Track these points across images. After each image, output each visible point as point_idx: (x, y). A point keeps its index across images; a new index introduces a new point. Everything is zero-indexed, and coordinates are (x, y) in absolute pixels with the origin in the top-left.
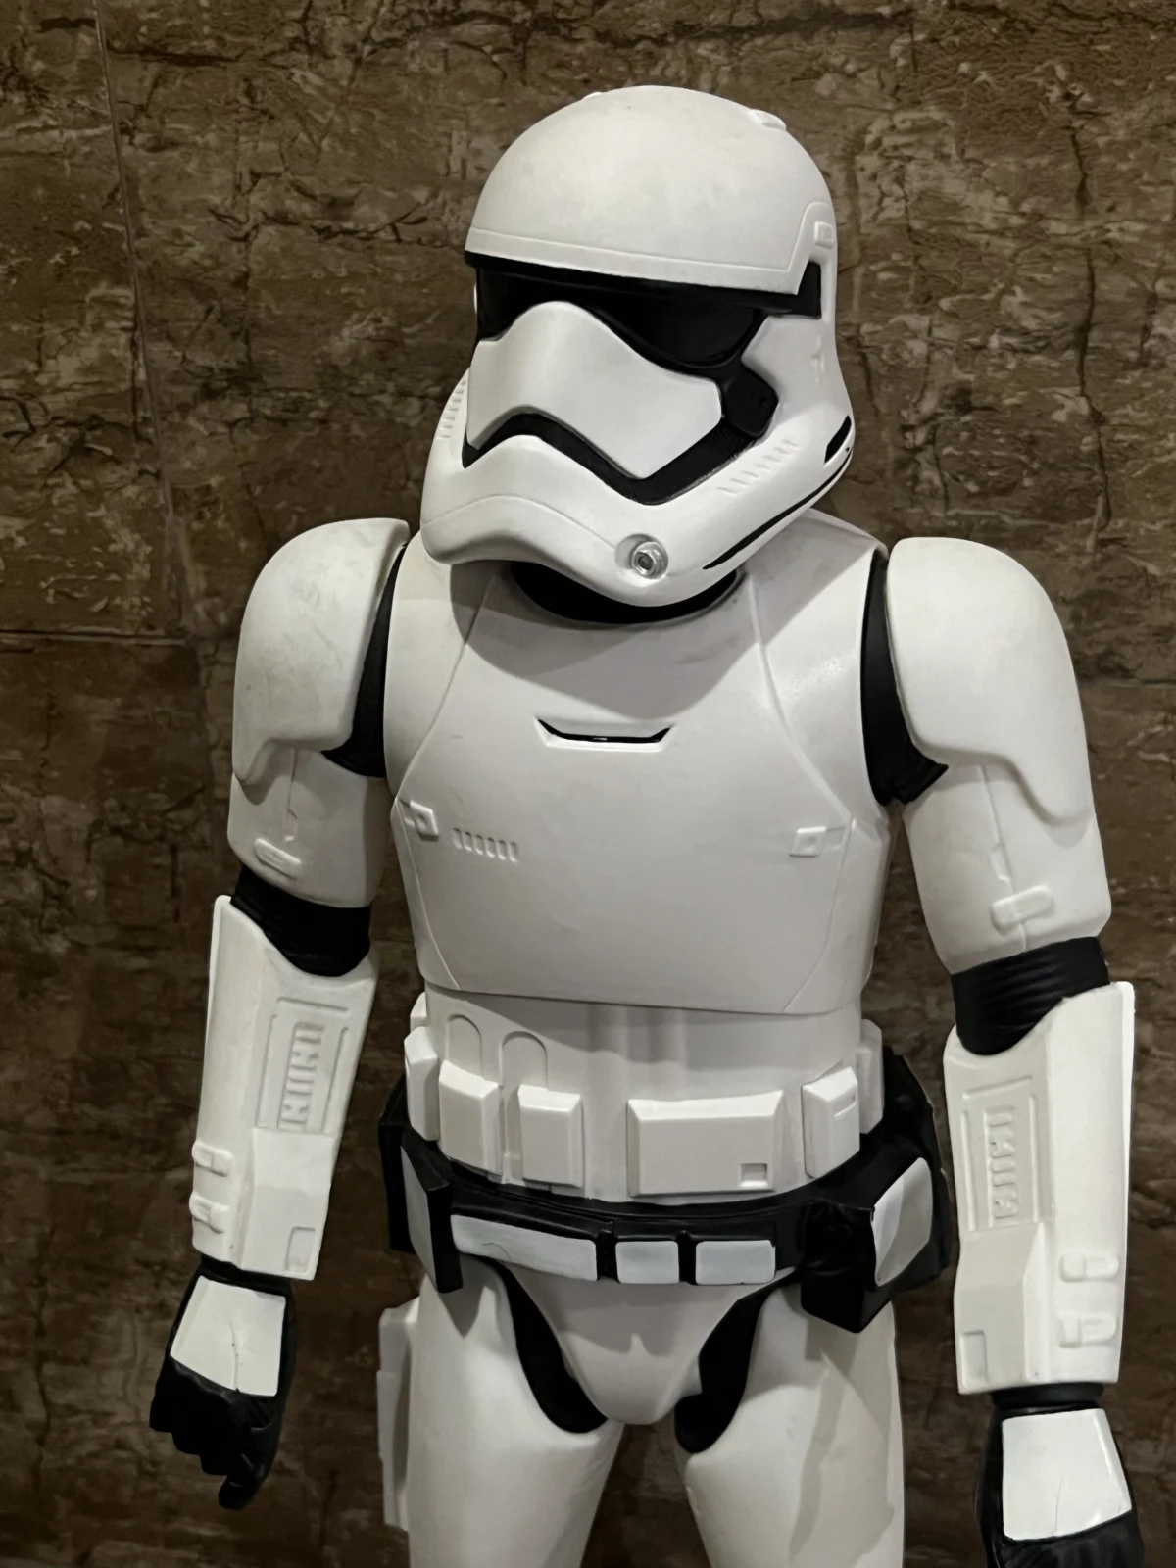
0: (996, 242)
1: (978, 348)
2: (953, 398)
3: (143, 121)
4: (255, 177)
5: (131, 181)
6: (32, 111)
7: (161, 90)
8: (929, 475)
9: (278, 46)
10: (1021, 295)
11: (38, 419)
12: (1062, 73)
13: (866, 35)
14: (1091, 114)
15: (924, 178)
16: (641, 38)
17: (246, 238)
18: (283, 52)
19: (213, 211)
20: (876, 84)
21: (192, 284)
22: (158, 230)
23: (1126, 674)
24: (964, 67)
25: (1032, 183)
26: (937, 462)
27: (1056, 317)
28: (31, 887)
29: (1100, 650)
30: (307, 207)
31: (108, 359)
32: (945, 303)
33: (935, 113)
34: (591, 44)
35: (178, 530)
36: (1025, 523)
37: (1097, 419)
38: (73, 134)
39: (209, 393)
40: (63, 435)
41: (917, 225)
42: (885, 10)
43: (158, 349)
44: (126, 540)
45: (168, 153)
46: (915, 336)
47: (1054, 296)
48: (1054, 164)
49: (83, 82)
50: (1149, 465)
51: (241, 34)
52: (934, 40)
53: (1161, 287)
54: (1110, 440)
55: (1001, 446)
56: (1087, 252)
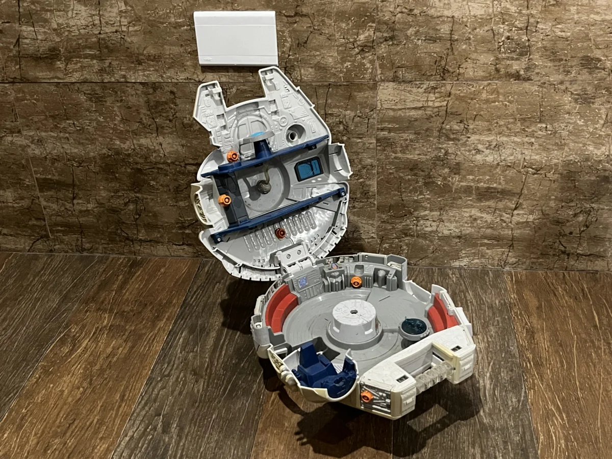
0: (514, 14)
1: (511, 30)
2: (507, 38)
4: (398, 6)
5: (377, 7)
8: (502, 50)
10: (518, 22)
11: (356, 46)
15: (504, 5)
17: (395, 16)
19: (391, 11)
21: (386, 23)
22: (380, 14)
23: (532, 80)
25: (520, 5)
26: (504, 48)
27: (523, 25)
28: (341, 127)
29: (528, 76)
30: (406, 11)
31: (370, 36)
32: (506, 23)
35: (377, 64)
36: (517, 57)
37: (529, 40)
39: (386, 40)
40: (360, 48)
41: (503, 12)
43: (378, 34)
44: (368, 65)
45: (384, 3)
46: (501, 28)
47: (523, 22)
48: (524, 2)
50: (536, 47)
53: (539, 20)
54: (531, 43)
55: (514, 45)
56: (528, 15)
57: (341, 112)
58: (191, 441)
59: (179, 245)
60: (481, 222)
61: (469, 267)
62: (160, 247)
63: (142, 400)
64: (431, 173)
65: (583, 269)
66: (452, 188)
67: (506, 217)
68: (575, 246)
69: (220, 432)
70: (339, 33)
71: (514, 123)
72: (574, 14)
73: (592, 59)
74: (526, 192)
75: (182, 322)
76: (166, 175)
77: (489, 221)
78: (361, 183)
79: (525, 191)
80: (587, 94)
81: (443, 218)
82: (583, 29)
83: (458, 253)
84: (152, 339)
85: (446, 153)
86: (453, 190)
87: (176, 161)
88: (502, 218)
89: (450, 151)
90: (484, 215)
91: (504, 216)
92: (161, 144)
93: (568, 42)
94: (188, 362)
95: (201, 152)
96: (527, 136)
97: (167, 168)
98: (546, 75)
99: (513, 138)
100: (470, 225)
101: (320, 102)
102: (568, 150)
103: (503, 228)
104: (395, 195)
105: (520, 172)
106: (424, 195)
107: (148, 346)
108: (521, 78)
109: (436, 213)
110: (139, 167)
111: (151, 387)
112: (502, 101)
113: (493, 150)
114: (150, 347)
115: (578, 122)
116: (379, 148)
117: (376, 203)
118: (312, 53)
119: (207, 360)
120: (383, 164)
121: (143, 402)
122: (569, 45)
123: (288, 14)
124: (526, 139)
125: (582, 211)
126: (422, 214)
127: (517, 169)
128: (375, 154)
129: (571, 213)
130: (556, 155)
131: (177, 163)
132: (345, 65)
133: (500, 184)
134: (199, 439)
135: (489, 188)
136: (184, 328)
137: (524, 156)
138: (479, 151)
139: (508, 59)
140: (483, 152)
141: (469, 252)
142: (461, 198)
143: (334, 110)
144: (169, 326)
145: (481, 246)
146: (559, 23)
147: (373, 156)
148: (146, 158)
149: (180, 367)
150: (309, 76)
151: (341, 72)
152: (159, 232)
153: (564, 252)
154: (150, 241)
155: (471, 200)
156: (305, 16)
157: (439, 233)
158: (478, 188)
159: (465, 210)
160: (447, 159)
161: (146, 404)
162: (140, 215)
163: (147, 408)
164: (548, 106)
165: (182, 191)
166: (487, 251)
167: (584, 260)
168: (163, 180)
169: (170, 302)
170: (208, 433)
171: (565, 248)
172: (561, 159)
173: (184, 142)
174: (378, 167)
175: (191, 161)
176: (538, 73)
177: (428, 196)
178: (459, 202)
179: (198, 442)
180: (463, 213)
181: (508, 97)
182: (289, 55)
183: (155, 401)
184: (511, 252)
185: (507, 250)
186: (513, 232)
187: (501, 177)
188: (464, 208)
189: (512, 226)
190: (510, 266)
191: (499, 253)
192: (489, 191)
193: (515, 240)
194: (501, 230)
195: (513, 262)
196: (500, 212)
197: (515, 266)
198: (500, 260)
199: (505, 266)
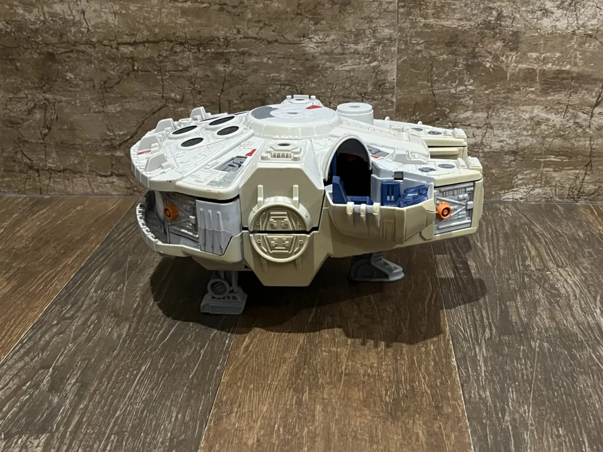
58: (99, 402)
59: (106, 176)
60: (546, 128)
61: (527, 200)
62: (78, 180)
63: (21, 348)
64: (477, 50)
66: (506, 73)
67: (583, 117)
69: (153, 389)
75: (102, 259)
76: (90, 62)
77: (558, 126)
78: (374, 67)
81: (493, 122)
83: (512, 179)
84: (51, 277)
85: (500, 16)
86: (508, 75)
87: (104, 39)
88: (577, 121)
89: (505, 13)
90: (551, 116)
92: (83, 12)
94: (106, 302)
95: (142, 24)
97: (90, 50)
100: (530, 132)
103: (578, 136)
104: (423, 87)
106: (466, 86)
107: (43, 284)
109: (482, 115)
110: (51, 50)
111: (40, 332)
113: (567, 9)
114: (46, 285)
116: (401, 10)
117: (394, 100)
119: (138, 299)
120: (406, 36)
121: (22, 351)
126: (462, 116)
128: (395, 21)
131: (105, 42)
133: (576, 64)
134: (113, 399)
135: (560, 72)
136: (104, 265)
138: (546, 12)
140: (552, 13)
141: (528, 176)
142: (519, 90)
144: (81, 263)
145: (544, 167)
147: (393, 24)
148: (61, 36)
149: (93, 308)
152: (77, 155)
154: (64, 170)
155: (532, 92)
157: (485, 146)
158: (543, 73)
159: (524, 108)
160: (501, 25)
161: (27, 353)
162: (49, 129)
163: (27, 359)
165: (112, 87)
166: (555, 174)
168: (86, 70)
169: (85, 239)
170: (131, 390)
173: (116, 7)
174: (399, 41)
175: (126, 39)
177: (471, 87)
178: (516, 95)
179: (112, 403)
180: (520, 114)
183: (43, 350)
184: (588, 175)
185: (582, 172)
186: (592, 143)
187: (578, 53)
188: (523, 105)
189: (591, 132)
190: (586, 197)
191: (571, 177)
192: (560, 76)
193: (595, 155)
194: (575, 140)
195: (590, 190)
196: (574, 111)
197: (594, 198)
198: (573, 188)
199: (579, 198)
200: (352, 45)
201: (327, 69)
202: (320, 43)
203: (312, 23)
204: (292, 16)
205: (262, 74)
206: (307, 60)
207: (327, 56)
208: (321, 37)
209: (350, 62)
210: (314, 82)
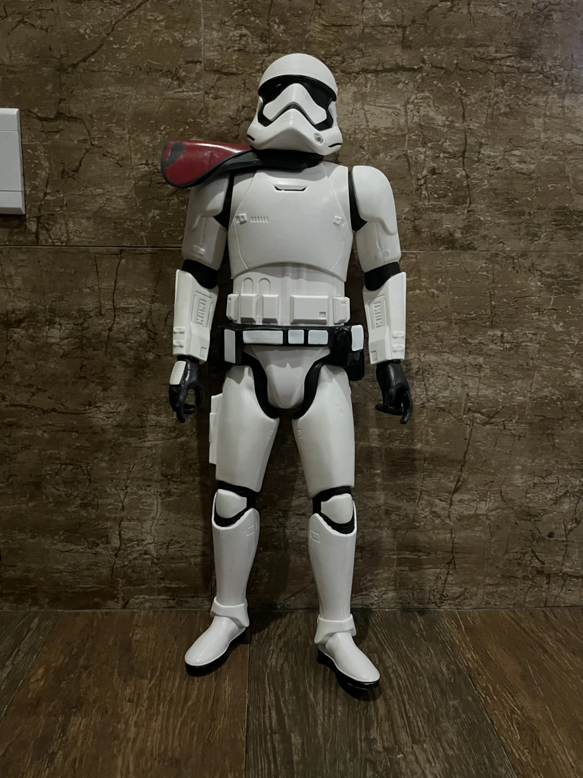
0: (442, 128)
1: (437, 157)
2: (431, 171)
3: (212, 91)
4: (244, 107)
5: (207, 108)
6: (180, 86)
7: (219, 82)
8: (424, 192)
9: (254, 71)
10: (448, 143)
12: (459, 84)
13: (410, 73)
14: (466, 95)
15: (424, 111)
16: (353, 72)
17: (239, 125)
18: (255, 72)
19: (230, 117)
20: (413, 86)
21: (222, 138)
22: (213, 122)
23: (475, 249)
24: (435, 82)
25: (452, 113)
26: (427, 189)
27: (457, 149)
28: (145, 336)
29: (469, 242)
32: (429, 145)
33: (427, 94)
34: (340, 73)
36: (449, 206)
37: (467, 176)
38: (191, 93)
41: (422, 124)
42: (416, 67)
45: (219, 100)
46: (421, 154)
47: (457, 143)
48: (457, 108)
49: (196, 79)
50: (480, 189)
51: (244, 67)
52: (427, 75)
53: (483, 141)
54: (471, 182)
55: (443, 184)
56: (465, 131)
57: (144, 305)
60: (397, 518)
61: (379, 607)
65: (574, 603)
67: (440, 505)
68: (560, 559)
70: (139, 156)
71: (448, 328)
72: (539, 132)
73: (572, 213)
74: (473, 458)
77: (411, 516)
78: (182, 444)
79: (471, 457)
80: (567, 276)
82: (555, 158)
83: (360, 581)
88: (434, 509)
90: (403, 504)
91: (436, 506)
93: (533, 182)
96: (470, 352)
98: (499, 240)
99: (446, 356)
100: (378, 523)
101: (104, 285)
102: (540, 379)
103: (436, 528)
105: (461, 420)
106: (297, 467)
108: (457, 245)
112: (426, 288)
113: (414, 378)
115: (555, 326)
118: (88, 191)
122: (533, 186)
123: (44, 115)
124: (470, 359)
125: (567, 491)
126: (293, 503)
127: (456, 415)
129: (549, 496)
130: (521, 388)
132: (151, 215)
133: (428, 442)
135: (410, 451)
137: (467, 390)
139: (433, 209)
141: (379, 577)
143: (129, 300)
146: (516, 148)
150: (82, 235)
151: (142, 227)
153: (540, 572)
156: (75, 119)
158: (389, 452)
164: (504, 297)
166: (411, 575)
167: (575, 585)
171: (543, 563)
172: (529, 395)
176: (484, 237)
181: (437, 279)
182: (46, 194)
184: (451, 574)
185: (444, 571)
186: (454, 536)
187: (430, 430)
188: (368, 491)
189: (452, 524)
190: (449, 602)
191: (431, 578)
192: (410, 456)
193: (457, 550)
194: (433, 533)
195: (455, 593)
196: (429, 498)
197: (459, 602)
198: (434, 590)
199: (443, 602)
200: (152, 416)
201: (121, 445)
202: (111, 413)
203: (100, 388)
204: (74, 380)
205: (36, 451)
206: (95, 433)
207: (121, 430)
208: (112, 406)
209: (150, 436)
210: (105, 461)
